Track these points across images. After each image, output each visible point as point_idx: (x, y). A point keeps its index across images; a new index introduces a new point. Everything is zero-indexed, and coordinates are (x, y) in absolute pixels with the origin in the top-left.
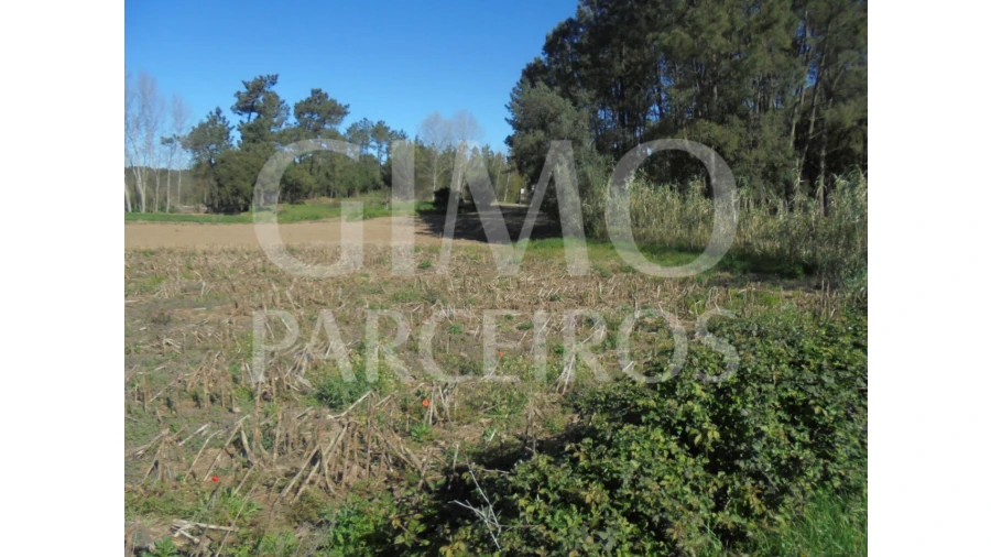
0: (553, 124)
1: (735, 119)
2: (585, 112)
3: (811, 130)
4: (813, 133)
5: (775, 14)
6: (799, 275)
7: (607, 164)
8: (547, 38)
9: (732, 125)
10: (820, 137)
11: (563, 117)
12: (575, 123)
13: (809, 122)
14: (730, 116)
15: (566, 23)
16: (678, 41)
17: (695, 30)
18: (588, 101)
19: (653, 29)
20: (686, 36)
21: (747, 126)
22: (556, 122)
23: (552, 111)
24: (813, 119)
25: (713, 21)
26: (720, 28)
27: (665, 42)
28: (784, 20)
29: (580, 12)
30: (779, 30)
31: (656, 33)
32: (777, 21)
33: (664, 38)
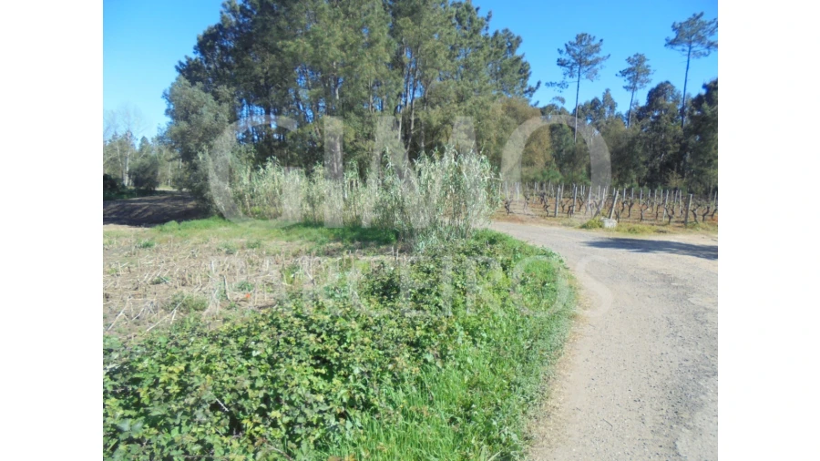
0: (194, 116)
1: (352, 115)
2: (226, 106)
3: (412, 127)
4: (414, 129)
5: (375, 35)
6: (392, 241)
7: (247, 152)
8: (198, 39)
9: (350, 120)
10: (419, 133)
11: (204, 110)
12: (216, 116)
13: (410, 121)
14: (348, 113)
15: (216, 27)
16: (301, 49)
17: (316, 42)
18: (228, 96)
19: (283, 39)
20: (308, 45)
21: (362, 121)
22: (197, 113)
23: (194, 103)
24: (413, 119)
25: (329, 35)
26: (335, 41)
27: (291, 49)
28: (383, 40)
29: (223, 18)
30: (380, 48)
31: (285, 41)
32: (377, 41)
33: (290, 45)
